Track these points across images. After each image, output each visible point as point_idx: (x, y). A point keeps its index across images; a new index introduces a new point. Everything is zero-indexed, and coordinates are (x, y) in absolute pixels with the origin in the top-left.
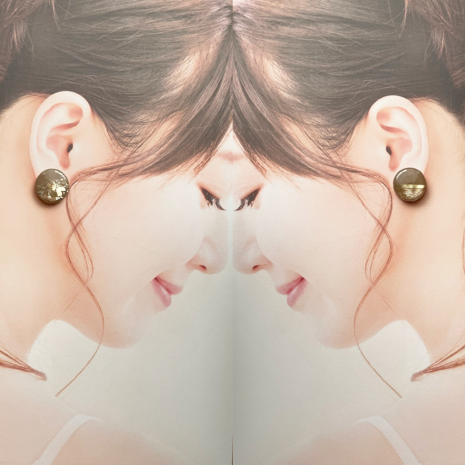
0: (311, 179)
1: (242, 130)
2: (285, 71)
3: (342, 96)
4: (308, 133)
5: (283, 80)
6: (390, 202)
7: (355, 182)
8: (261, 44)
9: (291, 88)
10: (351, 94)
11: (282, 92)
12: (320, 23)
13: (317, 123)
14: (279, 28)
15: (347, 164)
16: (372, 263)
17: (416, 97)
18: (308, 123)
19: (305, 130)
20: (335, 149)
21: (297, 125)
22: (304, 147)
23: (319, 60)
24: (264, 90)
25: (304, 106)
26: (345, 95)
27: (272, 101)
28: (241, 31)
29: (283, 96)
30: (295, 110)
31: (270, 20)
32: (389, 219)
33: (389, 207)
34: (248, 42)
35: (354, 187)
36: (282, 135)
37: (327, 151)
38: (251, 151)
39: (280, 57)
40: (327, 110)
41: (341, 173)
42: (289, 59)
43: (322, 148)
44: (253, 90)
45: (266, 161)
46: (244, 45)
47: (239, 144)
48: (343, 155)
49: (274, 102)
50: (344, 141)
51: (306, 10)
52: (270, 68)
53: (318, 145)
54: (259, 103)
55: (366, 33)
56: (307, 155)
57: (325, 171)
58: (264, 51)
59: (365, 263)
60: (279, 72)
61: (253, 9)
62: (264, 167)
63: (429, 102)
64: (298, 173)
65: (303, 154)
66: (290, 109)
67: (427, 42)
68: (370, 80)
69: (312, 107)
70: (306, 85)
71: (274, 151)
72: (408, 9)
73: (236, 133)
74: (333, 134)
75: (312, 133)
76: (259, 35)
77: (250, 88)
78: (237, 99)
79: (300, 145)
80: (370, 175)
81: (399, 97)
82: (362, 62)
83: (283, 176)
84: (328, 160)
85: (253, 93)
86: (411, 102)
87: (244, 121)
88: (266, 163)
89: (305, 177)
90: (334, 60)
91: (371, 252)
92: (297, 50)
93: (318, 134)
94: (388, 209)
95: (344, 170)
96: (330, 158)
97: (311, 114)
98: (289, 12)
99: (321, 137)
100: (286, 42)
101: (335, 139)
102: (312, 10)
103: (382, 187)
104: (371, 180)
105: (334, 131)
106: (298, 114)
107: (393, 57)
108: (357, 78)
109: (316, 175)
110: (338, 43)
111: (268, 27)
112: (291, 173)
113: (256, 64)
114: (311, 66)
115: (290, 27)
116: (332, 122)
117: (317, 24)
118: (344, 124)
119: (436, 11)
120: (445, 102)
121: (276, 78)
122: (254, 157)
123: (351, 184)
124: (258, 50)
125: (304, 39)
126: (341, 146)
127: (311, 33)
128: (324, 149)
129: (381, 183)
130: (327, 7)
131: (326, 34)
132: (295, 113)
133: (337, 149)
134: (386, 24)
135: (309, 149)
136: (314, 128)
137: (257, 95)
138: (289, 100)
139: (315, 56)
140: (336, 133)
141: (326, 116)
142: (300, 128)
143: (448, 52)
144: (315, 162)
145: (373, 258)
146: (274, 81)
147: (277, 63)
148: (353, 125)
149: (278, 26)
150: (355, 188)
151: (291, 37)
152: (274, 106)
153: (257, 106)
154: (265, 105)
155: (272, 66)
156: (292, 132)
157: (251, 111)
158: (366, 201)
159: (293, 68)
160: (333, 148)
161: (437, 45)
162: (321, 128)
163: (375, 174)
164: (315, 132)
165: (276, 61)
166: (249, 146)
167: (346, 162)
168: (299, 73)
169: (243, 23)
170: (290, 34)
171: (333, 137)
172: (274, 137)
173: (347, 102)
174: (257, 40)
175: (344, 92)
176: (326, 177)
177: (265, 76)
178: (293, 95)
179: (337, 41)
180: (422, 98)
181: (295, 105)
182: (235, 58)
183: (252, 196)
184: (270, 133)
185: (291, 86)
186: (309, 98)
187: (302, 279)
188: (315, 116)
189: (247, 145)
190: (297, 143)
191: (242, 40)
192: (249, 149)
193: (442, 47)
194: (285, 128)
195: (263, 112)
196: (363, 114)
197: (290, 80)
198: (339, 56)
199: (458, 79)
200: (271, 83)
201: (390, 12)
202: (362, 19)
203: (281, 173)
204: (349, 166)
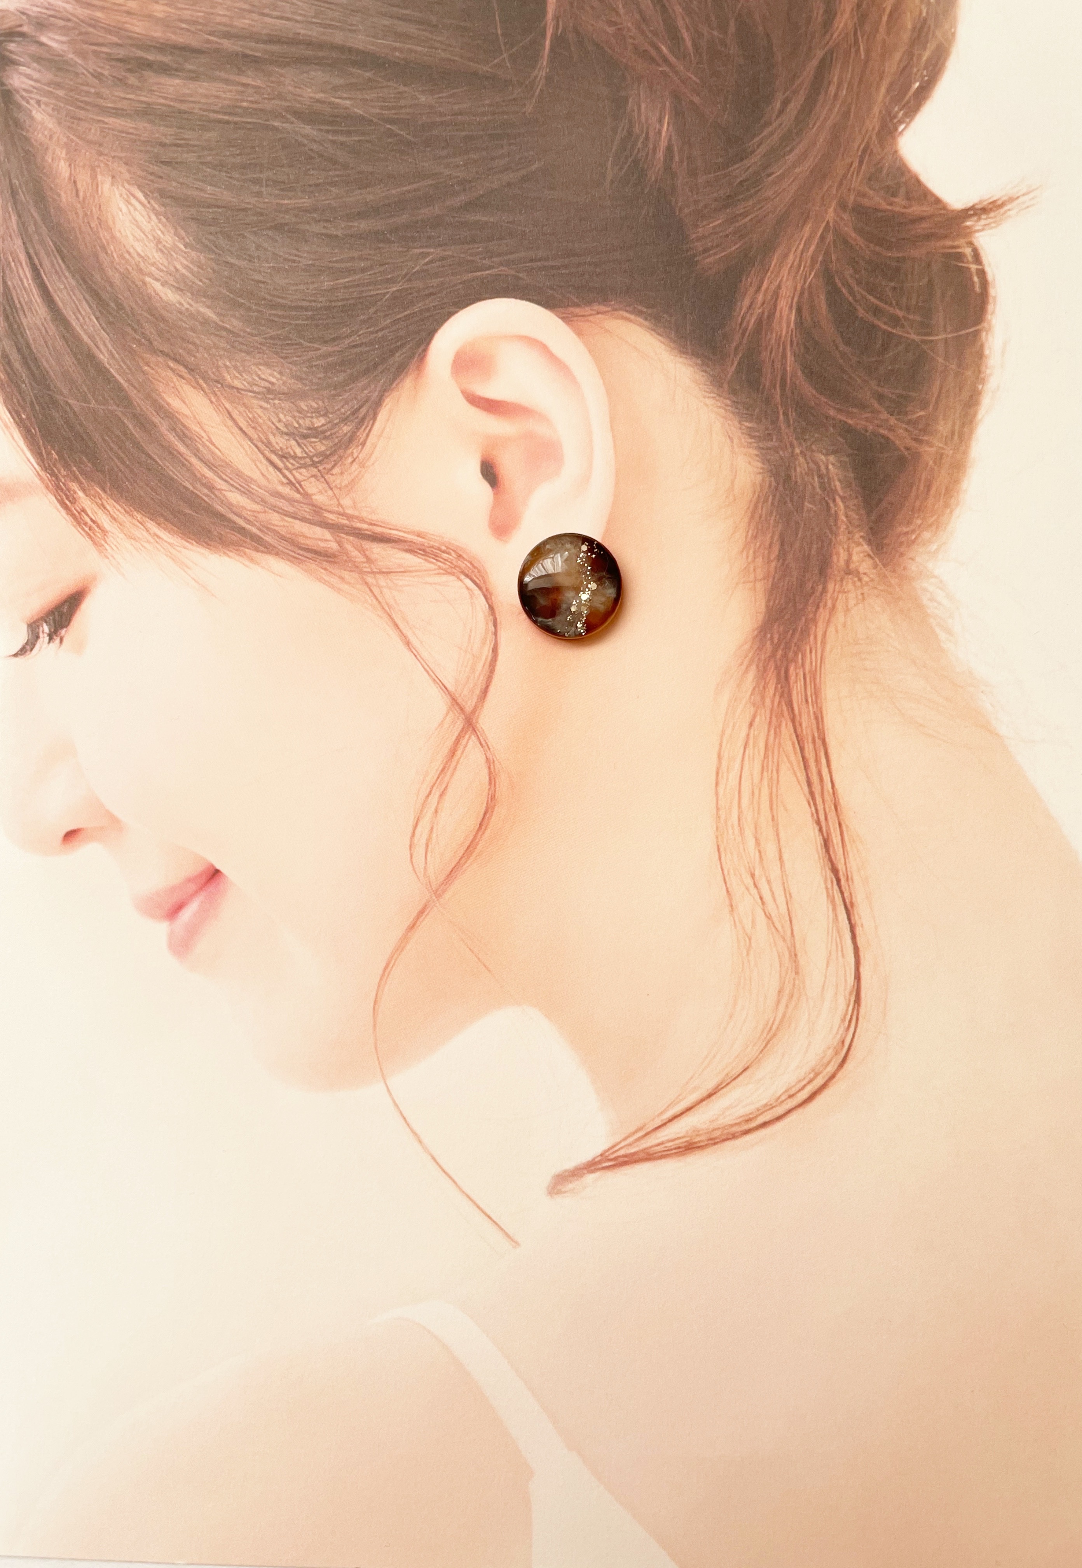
0: (247, 563)
1: (32, 404)
2: (167, 219)
3: (343, 300)
4: (235, 415)
5: (160, 246)
6: (490, 636)
7: (381, 573)
8: (93, 131)
9: (184, 271)
10: (372, 293)
11: (157, 286)
12: (279, 66)
13: (267, 385)
14: (151, 81)
15: (356, 513)
16: (432, 828)
17: (577, 305)
18: (237, 383)
19: (228, 405)
20: (321, 468)
21: (203, 390)
22: (223, 461)
23: (276, 182)
24: (102, 279)
25: (226, 329)
26: (355, 295)
27: (128, 315)
28: (31, 89)
29: (161, 298)
30: (198, 342)
31: (120, 56)
32: (485, 692)
33: (487, 652)
34: (51, 126)
35: (379, 587)
36: (156, 420)
37: (294, 472)
38: (59, 472)
39: (152, 174)
40: (296, 344)
41: (340, 544)
42: (181, 180)
43: (281, 465)
44: (66, 278)
45: (105, 504)
46: (40, 135)
47: (22, 451)
48: (346, 486)
49: (134, 315)
50: (351, 440)
51: (236, 23)
52: (121, 210)
53: (267, 452)
54: (87, 319)
55: (423, 99)
56: (232, 485)
57: (288, 536)
58: (101, 154)
59: (411, 829)
60: (149, 222)
61: (69, 20)
62: (99, 522)
63: (620, 322)
64: (208, 544)
65: (219, 484)
66: (183, 339)
67: (614, 130)
68: (432, 250)
69: (252, 335)
70: (232, 265)
71: (131, 471)
72: (558, 22)
73: (15, 413)
74: (315, 420)
75: (251, 416)
76: (87, 103)
77: (56, 272)
78: (18, 306)
79: (213, 453)
80: (428, 550)
81: (524, 302)
82: (409, 192)
83: (159, 551)
84: (297, 501)
85: (66, 287)
86: (560, 321)
87: (40, 379)
88: (105, 508)
89: (229, 556)
90: (317, 185)
91: (430, 793)
92: (206, 153)
93: (269, 419)
94: (484, 658)
95: (347, 534)
96: (306, 495)
97: (248, 358)
98: (182, 29)
99: (278, 428)
100: (171, 126)
101: (321, 436)
102: (253, 23)
103: (466, 591)
104: (432, 566)
105: (317, 411)
106: (206, 355)
107: (510, 177)
108: (394, 242)
109: (261, 548)
110: (335, 132)
111: (114, 77)
112: (183, 541)
113: (77, 195)
114: (248, 203)
115: (186, 78)
116: (311, 381)
117: (271, 68)
118: (351, 390)
119: (644, 26)
120: (670, 322)
121: (137, 240)
122: (69, 490)
123: (370, 579)
124: (83, 151)
125: (226, 118)
126: (341, 457)
127: (250, 99)
128: (287, 469)
129: (463, 577)
130: (301, 15)
131: (295, 100)
132: (198, 352)
133: (328, 466)
134: (486, 68)
135: (240, 467)
136: (255, 402)
137: (77, 292)
138: (181, 313)
139: (261, 172)
140: (325, 415)
141: (294, 363)
142: (214, 400)
143: (681, 161)
144: (257, 507)
145: (436, 811)
146: (131, 250)
147: (143, 192)
148: (376, 393)
149: (148, 74)
150: (381, 593)
151: (185, 112)
152: (133, 328)
153: (78, 328)
154: (104, 324)
155: (128, 202)
156: (186, 411)
157: (60, 343)
158: (414, 633)
159: (193, 211)
160: (314, 465)
161: (647, 137)
162: (277, 402)
163: (443, 548)
164: (259, 411)
165: (140, 187)
166: (55, 456)
167: (355, 507)
168: (210, 225)
169: (38, 63)
170: (182, 101)
171: (316, 429)
172: (130, 427)
173: (362, 317)
174: (80, 119)
175: (351, 287)
176: (294, 557)
177: (104, 235)
178: (192, 294)
179: (331, 123)
180: (596, 307)
181: (200, 327)
182: (12, 176)
183: (61, 615)
184: (120, 414)
185: (187, 267)
186: (241, 305)
187: (214, 875)
188: (260, 364)
189: (48, 454)
190: (201, 448)
191: (32, 118)
192: (55, 465)
193: (663, 143)
194: (164, 400)
195: (98, 347)
196: (411, 357)
197: (182, 247)
198: (338, 173)
199: (712, 247)
200: (124, 258)
201: (499, 32)
202: (411, 51)
203: (152, 541)
204: (366, 522)
